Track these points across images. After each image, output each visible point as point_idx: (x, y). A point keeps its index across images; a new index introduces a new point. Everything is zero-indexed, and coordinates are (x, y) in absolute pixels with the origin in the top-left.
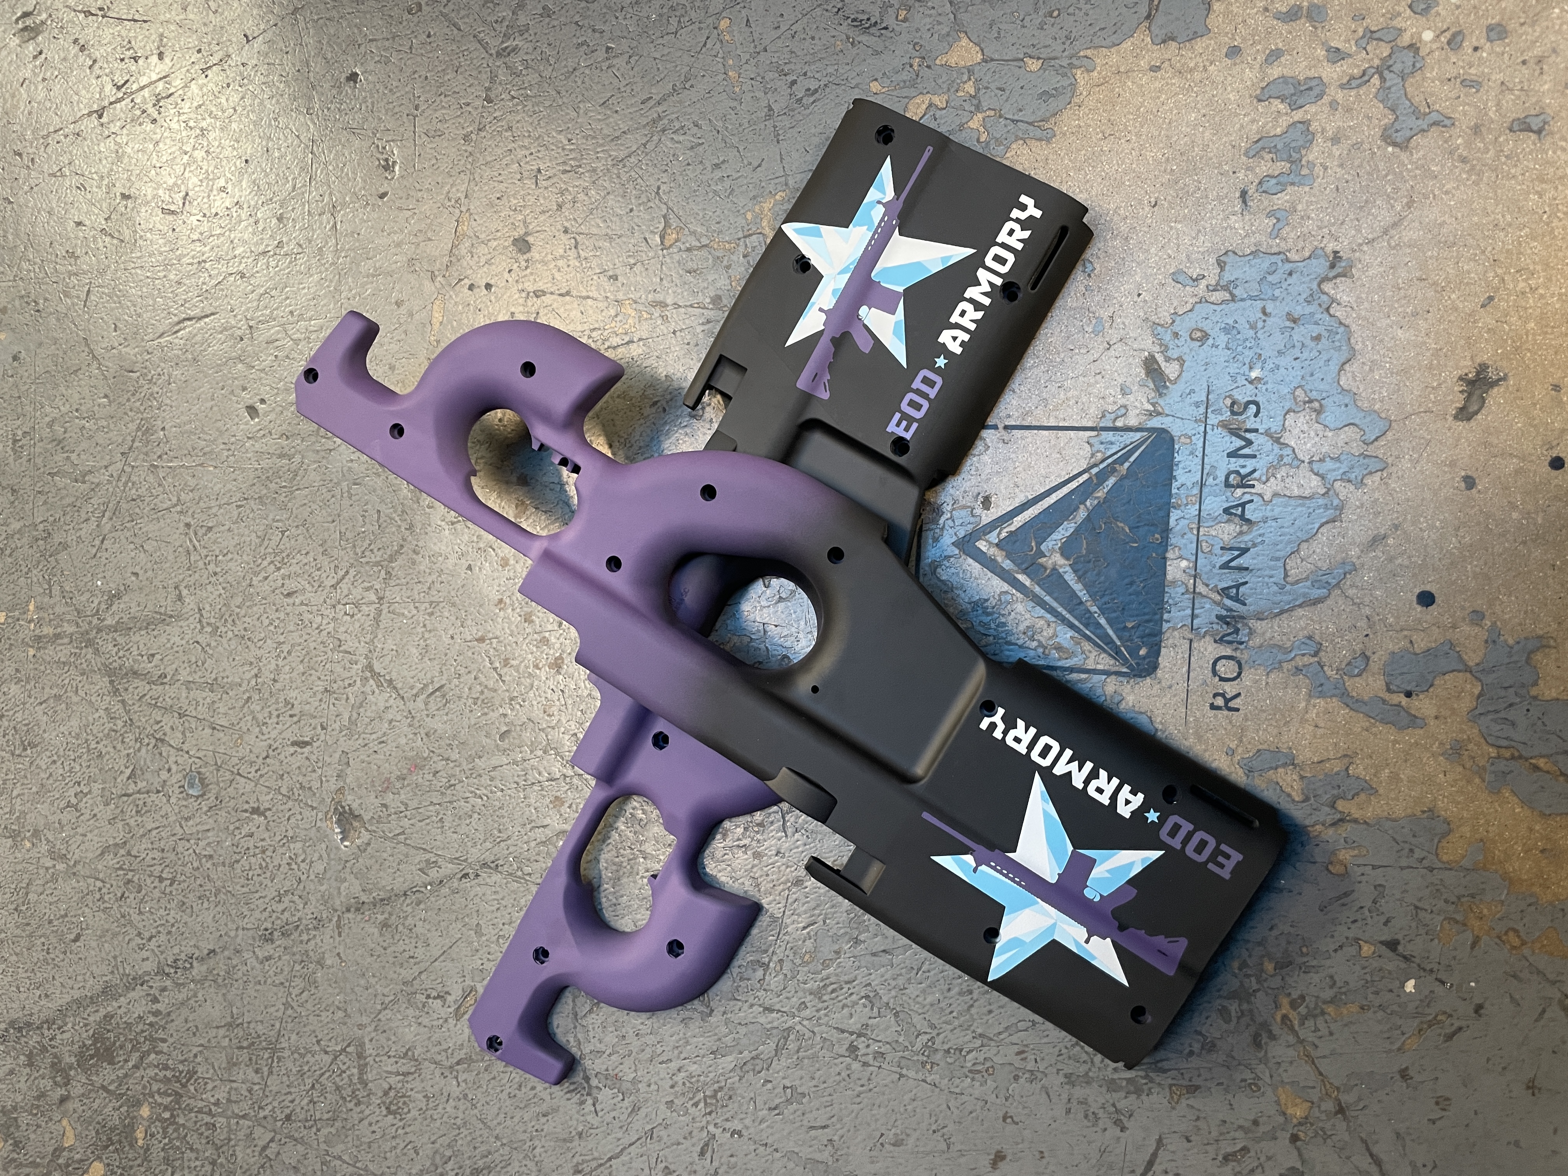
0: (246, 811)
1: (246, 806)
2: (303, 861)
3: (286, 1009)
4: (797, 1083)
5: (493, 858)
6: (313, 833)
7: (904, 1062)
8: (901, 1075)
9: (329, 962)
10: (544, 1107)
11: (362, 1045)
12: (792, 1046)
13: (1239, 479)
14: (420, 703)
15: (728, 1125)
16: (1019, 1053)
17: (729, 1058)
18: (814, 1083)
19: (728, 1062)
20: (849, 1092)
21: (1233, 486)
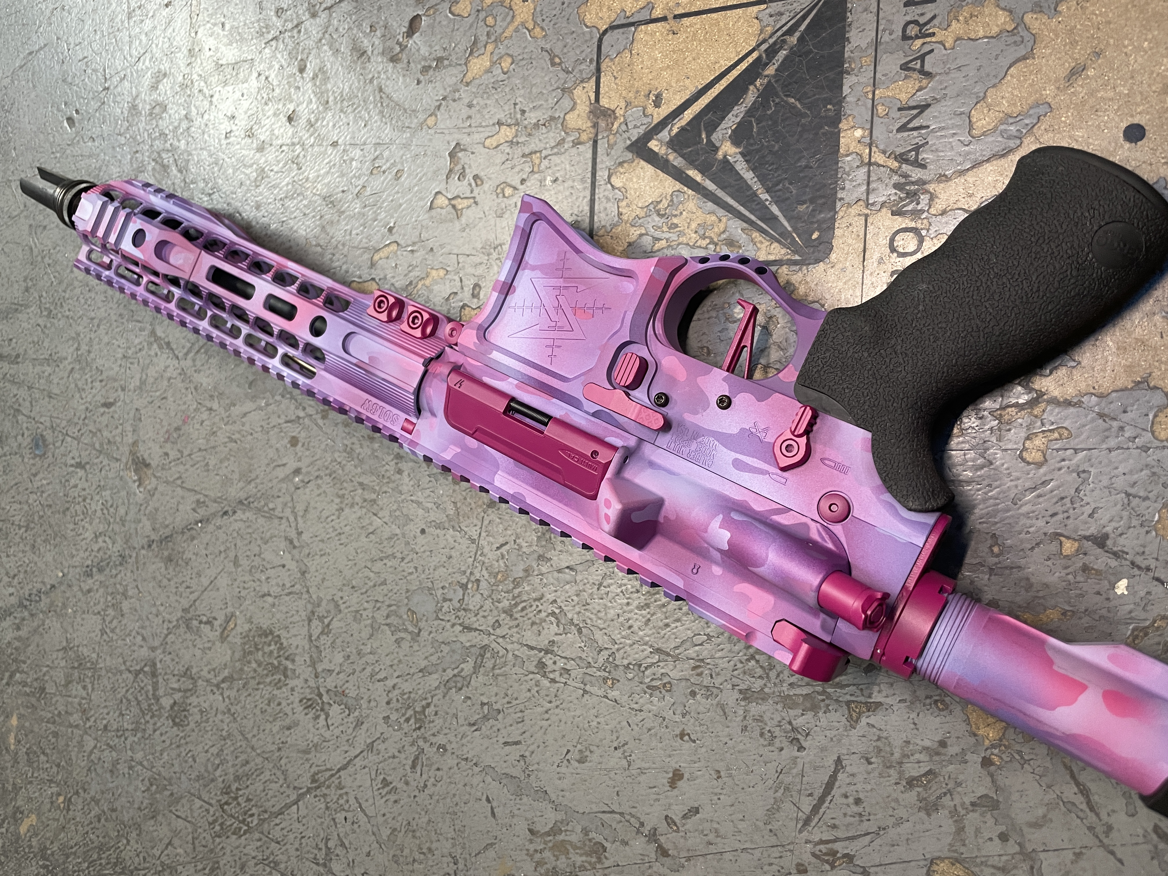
0: (72, 466)
1: (73, 462)
2: (112, 506)
3: (102, 635)
4: (494, 699)
5: (245, 496)
6: (117, 482)
7: (588, 678)
8: (585, 692)
9: (130, 593)
10: (288, 722)
11: (154, 665)
12: (489, 664)
13: (917, 29)
14: (189, 362)
15: (434, 740)
16: (694, 668)
17: (435, 676)
18: (507, 699)
19: (433, 680)
20: (539, 709)
21: (910, 38)
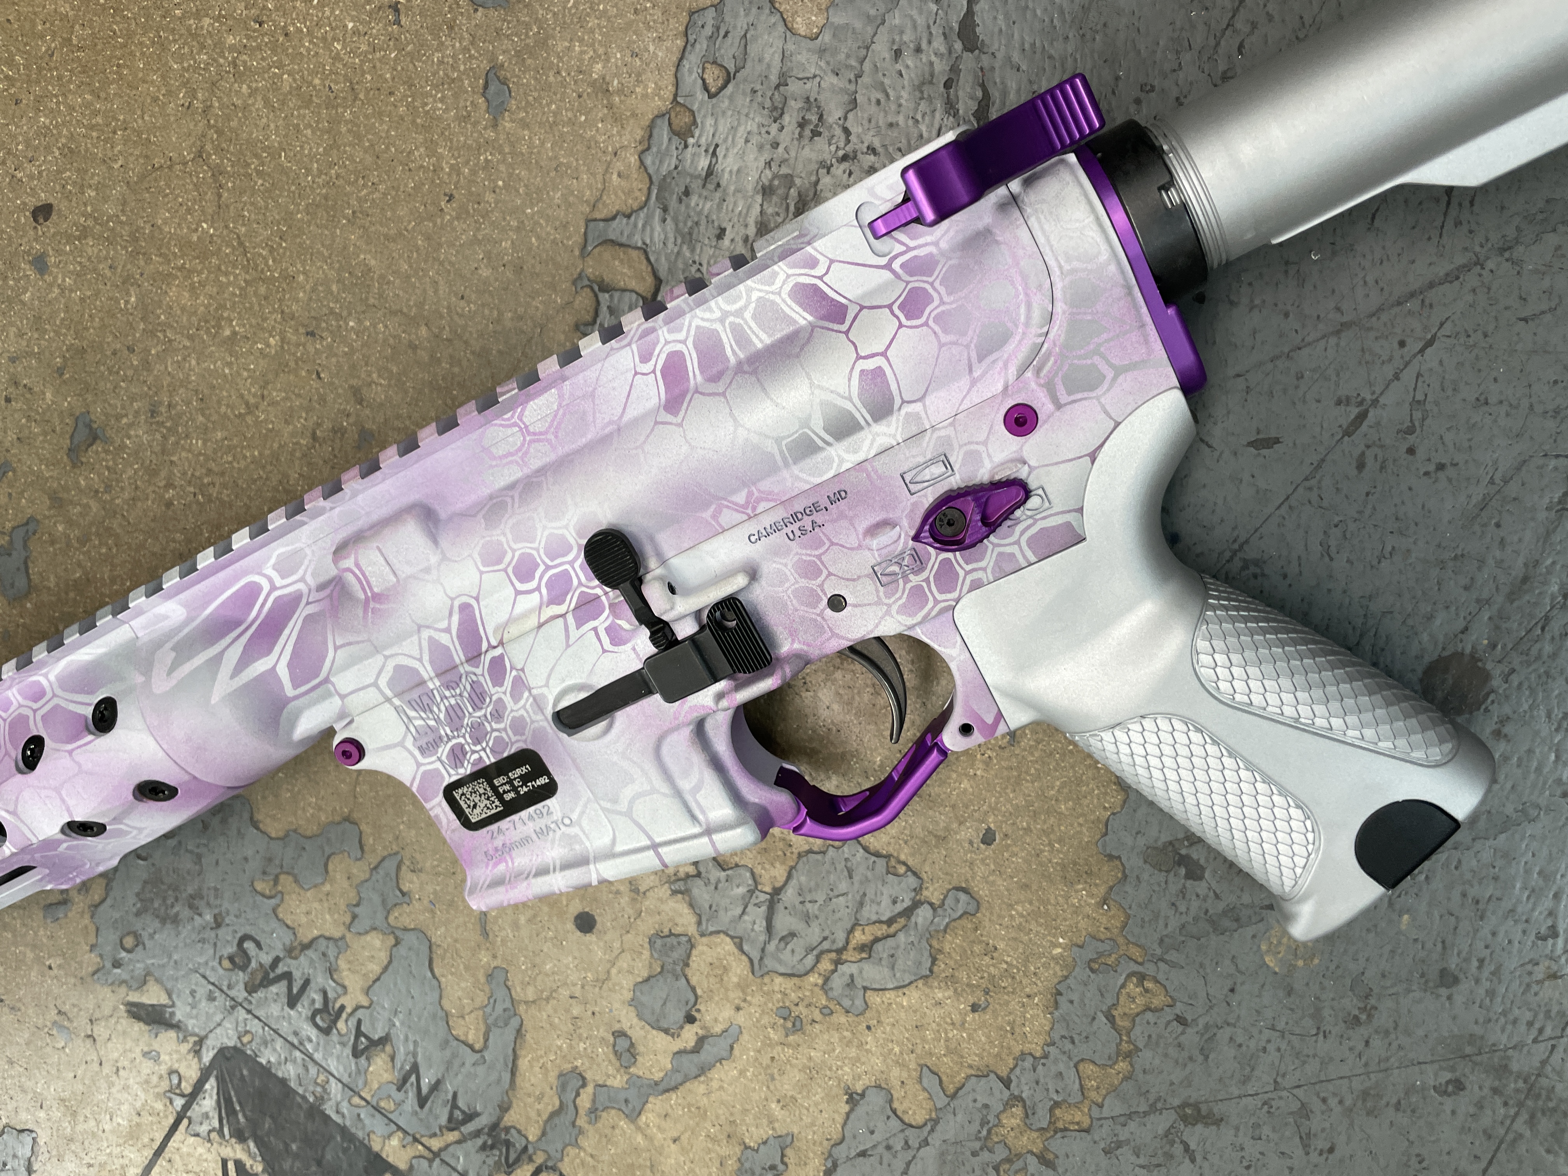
13: (325, 1016)
21: (330, 1027)
